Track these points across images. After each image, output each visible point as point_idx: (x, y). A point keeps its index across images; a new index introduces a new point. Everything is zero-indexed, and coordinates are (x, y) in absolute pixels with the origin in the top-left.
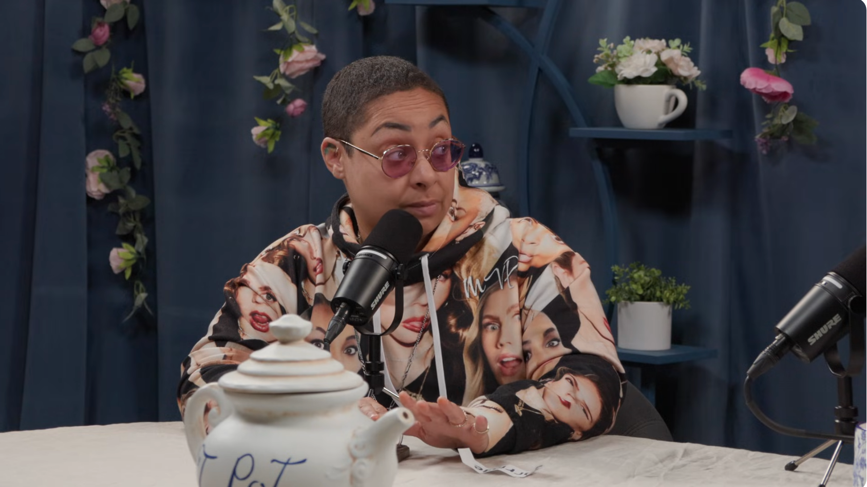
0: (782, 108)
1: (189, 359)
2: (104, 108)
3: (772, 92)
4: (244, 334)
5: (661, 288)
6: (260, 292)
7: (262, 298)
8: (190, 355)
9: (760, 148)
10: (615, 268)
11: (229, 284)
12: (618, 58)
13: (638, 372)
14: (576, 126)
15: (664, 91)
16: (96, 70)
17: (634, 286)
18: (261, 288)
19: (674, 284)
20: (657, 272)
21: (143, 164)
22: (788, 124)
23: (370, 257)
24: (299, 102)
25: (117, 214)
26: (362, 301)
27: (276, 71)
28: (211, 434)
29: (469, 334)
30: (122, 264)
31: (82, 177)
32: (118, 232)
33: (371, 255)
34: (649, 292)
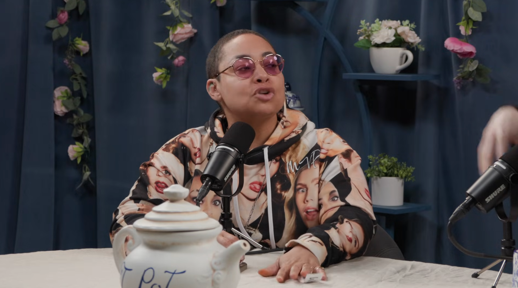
0: (469, 61)
1: (118, 210)
2: (65, 62)
3: (464, 52)
4: (150, 196)
5: (397, 169)
6: (161, 170)
7: (162, 173)
8: (118, 208)
9: (456, 85)
10: (370, 157)
11: (143, 165)
12: (372, 31)
13: (384, 219)
14: (347, 72)
15: (399, 51)
16: (60, 39)
17: (381, 168)
18: (161, 167)
19: (405, 166)
20: (395, 160)
21: (88, 95)
22: (473, 71)
23: (224, 150)
24: (181, 58)
25: (73, 125)
26: (219, 177)
27: (168, 39)
28: (129, 256)
29: (288, 195)
30: (75, 155)
31: (52, 103)
32: (73, 135)
33: (225, 149)
34: (390, 171)
